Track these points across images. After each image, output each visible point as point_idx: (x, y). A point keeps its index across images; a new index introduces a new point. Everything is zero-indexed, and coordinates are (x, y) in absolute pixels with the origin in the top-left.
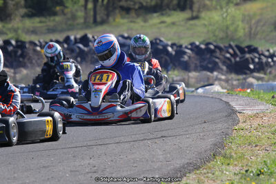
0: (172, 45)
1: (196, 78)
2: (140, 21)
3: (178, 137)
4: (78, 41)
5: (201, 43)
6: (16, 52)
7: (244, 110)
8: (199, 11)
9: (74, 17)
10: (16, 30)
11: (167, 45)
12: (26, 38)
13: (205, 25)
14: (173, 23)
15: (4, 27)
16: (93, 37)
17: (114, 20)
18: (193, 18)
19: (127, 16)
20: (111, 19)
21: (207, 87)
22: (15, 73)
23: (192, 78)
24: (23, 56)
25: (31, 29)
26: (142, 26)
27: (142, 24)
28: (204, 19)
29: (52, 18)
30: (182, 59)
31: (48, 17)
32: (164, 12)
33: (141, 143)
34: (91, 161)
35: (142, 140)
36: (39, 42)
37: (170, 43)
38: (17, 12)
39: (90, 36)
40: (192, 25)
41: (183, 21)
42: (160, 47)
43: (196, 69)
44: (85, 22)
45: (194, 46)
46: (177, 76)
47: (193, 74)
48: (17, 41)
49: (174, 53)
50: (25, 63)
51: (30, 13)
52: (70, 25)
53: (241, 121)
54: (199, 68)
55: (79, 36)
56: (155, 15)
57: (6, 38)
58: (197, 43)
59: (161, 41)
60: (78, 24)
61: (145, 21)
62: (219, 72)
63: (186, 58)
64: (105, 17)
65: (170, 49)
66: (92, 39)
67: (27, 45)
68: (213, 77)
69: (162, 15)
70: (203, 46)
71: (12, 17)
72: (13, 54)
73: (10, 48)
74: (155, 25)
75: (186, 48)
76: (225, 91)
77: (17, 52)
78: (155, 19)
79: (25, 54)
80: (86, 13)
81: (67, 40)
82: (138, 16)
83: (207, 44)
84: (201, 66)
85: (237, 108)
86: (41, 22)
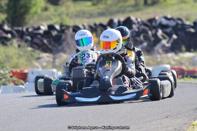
4: (122, 23)
15: (56, 11)
16: (137, 19)
17: (165, 1)
22: (54, 59)
36: (83, 25)
39: (133, 18)
48: (61, 26)
55: (122, 19)
66: (136, 22)
73: (54, 33)
81: (111, 23)
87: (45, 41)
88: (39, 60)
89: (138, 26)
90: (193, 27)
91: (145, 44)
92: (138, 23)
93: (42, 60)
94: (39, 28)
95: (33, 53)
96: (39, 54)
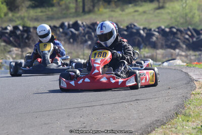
0: (144, 29)
1: (163, 55)
2: (118, 10)
3: (149, 100)
4: (71, 26)
5: (165, 27)
6: (22, 35)
7: (199, 79)
8: (164, 2)
9: (67, 8)
10: (22, 18)
11: (140, 29)
12: (31, 24)
13: (169, 13)
14: (144, 12)
15: (13, 16)
16: (82, 23)
17: (99, 10)
18: (160, 8)
19: (108, 6)
20: (96, 9)
21: (171, 61)
23: (159, 54)
24: (28, 38)
25: (35, 17)
26: (121, 14)
27: (120, 12)
28: (168, 8)
29: (50, 9)
30: (151, 40)
31: (47, 8)
32: (137, 3)
33: (120, 105)
34: (82, 119)
35: (121, 103)
37: (142, 27)
38: (23, 4)
39: (80, 22)
40: (158, 13)
41: (151, 10)
42: (134, 31)
43: (162, 48)
44: (76, 11)
45: (160, 29)
46: (147, 53)
47: (160, 51)
48: (24, 27)
49: (145, 35)
50: (30, 44)
51: (33, 5)
52: (64, 14)
53: (198, 87)
54: (164, 47)
55: (71, 23)
56: (130, 5)
57: (15, 24)
58: (163, 27)
59: (135, 26)
60: (71, 13)
61: (123, 10)
62: (180, 50)
63: (154, 39)
64: (91, 8)
65: (142, 32)
66: (82, 25)
67: (32, 30)
68: (175, 54)
69: (136, 5)
70: (167, 30)
71: (20, 8)
72: (20, 37)
73: (18, 32)
74: (130, 13)
75: (155, 31)
76: (185, 64)
77: (24, 35)
78: (130, 9)
79: (30, 36)
80: (77, 5)
81: (62, 25)
82: (117, 6)
83: (171, 28)
84: (166, 45)
85: (194, 77)
86: (42, 12)
87: (11, 39)
88: (10, 53)
89: (83, 28)
90: (126, 30)
91: (89, 43)
92: (84, 26)
93: (12, 53)
94: (6, 29)
95: (6, 48)
96: (10, 48)
